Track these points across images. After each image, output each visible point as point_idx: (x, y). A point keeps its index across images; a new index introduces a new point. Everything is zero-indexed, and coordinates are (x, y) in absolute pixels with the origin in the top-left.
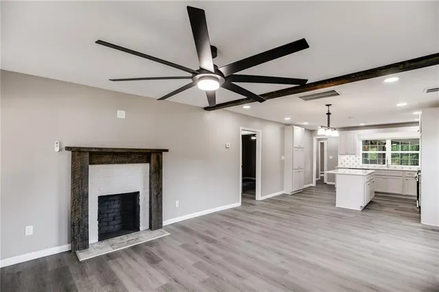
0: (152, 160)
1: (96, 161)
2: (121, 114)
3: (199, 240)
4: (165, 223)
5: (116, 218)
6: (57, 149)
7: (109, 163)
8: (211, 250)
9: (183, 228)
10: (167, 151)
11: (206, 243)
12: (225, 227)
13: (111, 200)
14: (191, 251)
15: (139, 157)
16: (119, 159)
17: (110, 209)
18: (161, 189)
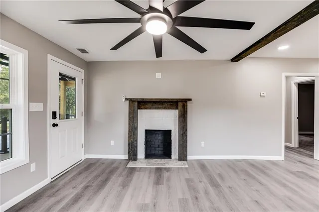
0: (179, 107)
1: (143, 107)
2: (158, 75)
3: (205, 180)
4: (189, 157)
5: (160, 146)
6: (124, 100)
7: (150, 109)
8: (207, 193)
9: (202, 165)
10: (190, 100)
11: (209, 185)
12: (243, 177)
13: (156, 134)
14: (189, 187)
15: (171, 105)
16: (157, 106)
17: (156, 140)
18: (186, 130)
